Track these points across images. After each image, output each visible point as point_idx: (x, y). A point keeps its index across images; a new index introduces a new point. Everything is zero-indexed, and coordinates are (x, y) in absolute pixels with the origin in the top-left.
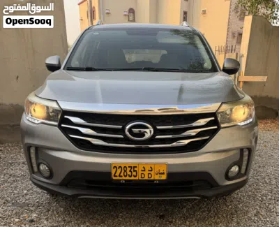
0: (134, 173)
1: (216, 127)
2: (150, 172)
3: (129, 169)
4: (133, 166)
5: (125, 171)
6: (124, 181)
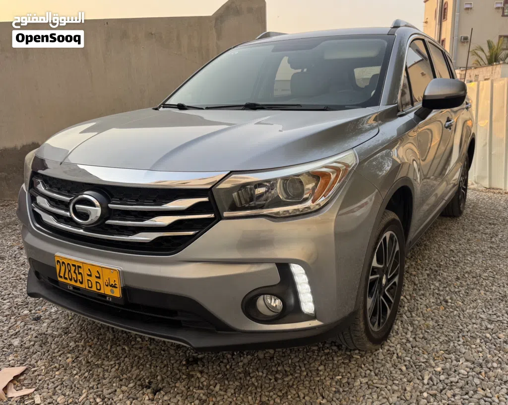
0: (79, 277)
1: (212, 216)
2: (98, 280)
3: (73, 268)
4: (77, 264)
5: (69, 271)
6: (71, 288)
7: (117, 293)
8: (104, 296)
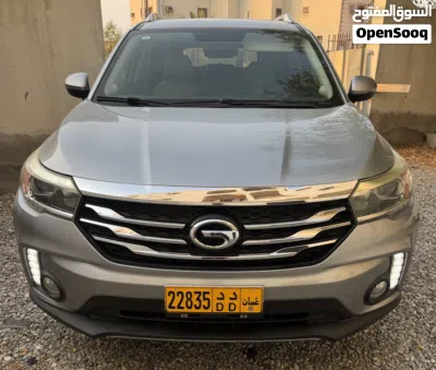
0: (205, 303)
2: (232, 301)
3: (195, 296)
5: (189, 299)
6: (186, 316)
7: (257, 309)
8: (238, 315)
